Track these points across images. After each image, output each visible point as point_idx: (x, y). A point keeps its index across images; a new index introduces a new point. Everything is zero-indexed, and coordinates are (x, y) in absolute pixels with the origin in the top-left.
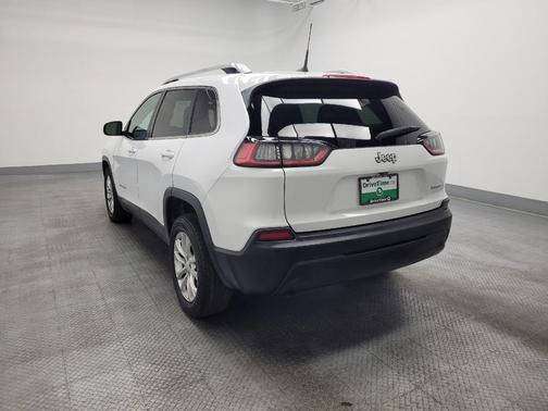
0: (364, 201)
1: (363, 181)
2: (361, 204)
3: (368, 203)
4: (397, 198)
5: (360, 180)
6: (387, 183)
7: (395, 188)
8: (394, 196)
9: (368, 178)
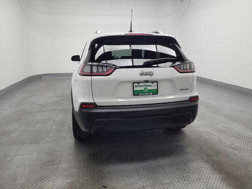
0: (136, 94)
1: (135, 84)
2: (134, 95)
3: (139, 95)
4: (157, 94)
5: (133, 83)
6: (151, 86)
7: (156, 88)
8: (155, 92)
9: (138, 83)
